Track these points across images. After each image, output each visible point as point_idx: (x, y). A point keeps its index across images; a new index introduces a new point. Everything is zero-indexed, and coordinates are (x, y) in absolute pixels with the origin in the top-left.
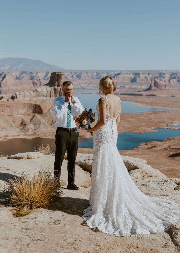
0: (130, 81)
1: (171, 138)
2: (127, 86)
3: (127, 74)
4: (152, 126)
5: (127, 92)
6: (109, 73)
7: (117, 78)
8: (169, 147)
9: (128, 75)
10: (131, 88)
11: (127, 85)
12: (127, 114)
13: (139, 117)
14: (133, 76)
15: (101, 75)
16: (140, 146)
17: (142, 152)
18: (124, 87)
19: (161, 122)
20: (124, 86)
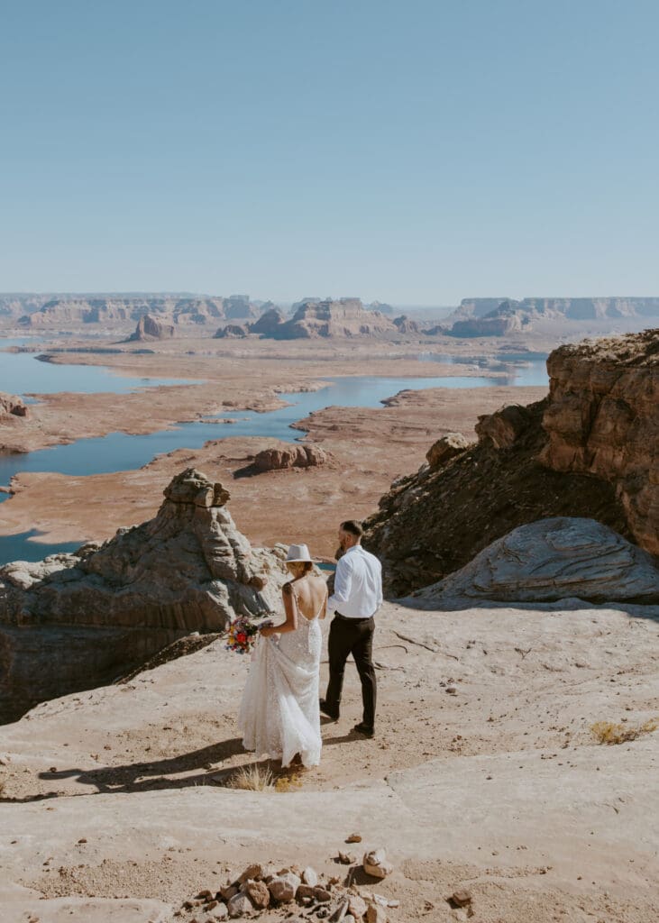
0: (81, 320)
1: (218, 440)
2: (77, 332)
3: (75, 302)
4: (168, 419)
5: (82, 346)
6: (26, 300)
7: (50, 311)
8: (221, 457)
9: (77, 306)
10: (87, 336)
11: (77, 328)
12: (102, 395)
13: (132, 401)
14: (89, 308)
15: (8, 307)
16: (156, 459)
17: (167, 471)
18: (71, 334)
19: (184, 410)
20: (69, 331)
